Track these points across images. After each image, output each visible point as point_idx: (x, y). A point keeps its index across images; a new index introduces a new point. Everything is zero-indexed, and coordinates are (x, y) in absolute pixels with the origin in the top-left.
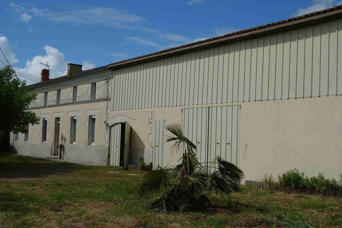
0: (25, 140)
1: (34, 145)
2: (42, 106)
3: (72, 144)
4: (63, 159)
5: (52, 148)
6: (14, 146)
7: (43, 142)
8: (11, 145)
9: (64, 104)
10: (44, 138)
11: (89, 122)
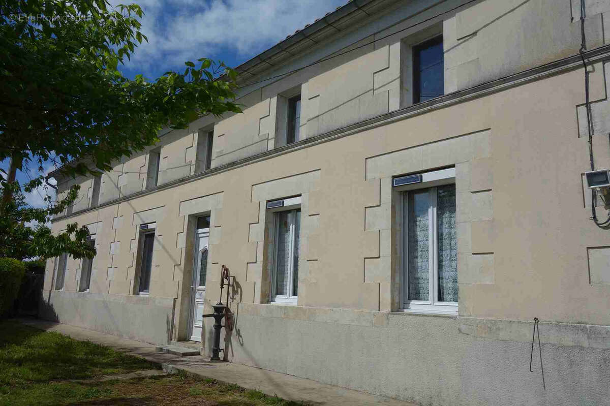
0: (82, 290)
1: (106, 305)
2: (139, 190)
3: (268, 302)
4: (225, 360)
5: (174, 314)
6: (51, 303)
7: (136, 293)
8: (44, 302)
9: (232, 165)
10: (143, 281)
11: (393, 207)
